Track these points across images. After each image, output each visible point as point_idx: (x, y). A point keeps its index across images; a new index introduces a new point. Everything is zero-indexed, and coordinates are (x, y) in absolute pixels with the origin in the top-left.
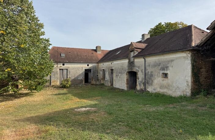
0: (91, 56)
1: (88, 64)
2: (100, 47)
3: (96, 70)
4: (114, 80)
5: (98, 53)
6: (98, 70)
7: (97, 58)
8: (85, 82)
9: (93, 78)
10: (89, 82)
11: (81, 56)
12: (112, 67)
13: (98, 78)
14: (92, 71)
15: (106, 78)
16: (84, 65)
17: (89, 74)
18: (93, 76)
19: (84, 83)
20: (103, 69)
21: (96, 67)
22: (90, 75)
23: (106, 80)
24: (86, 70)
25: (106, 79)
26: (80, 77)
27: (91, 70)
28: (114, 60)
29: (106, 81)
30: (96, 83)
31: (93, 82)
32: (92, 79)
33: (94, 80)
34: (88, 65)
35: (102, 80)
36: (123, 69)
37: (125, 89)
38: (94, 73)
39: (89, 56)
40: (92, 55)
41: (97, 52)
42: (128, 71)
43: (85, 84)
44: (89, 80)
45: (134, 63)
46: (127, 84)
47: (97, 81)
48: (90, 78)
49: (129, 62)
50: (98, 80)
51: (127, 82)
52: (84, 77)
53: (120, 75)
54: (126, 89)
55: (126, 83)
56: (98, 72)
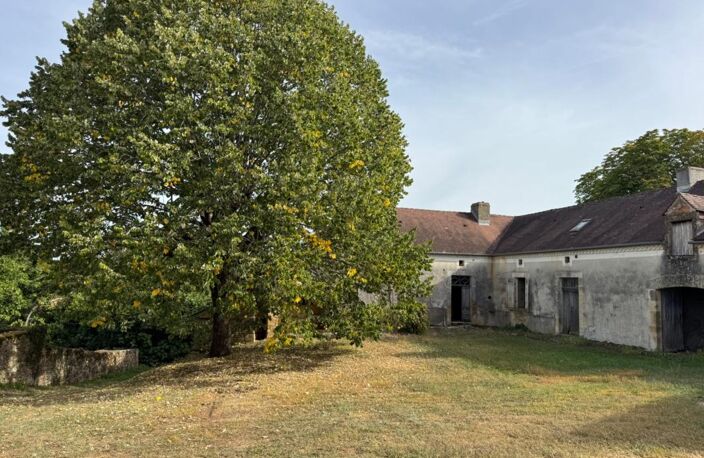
0: (464, 235)
1: (462, 259)
2: (487, 206)
3: (486, 280)
4: (585, 315)
5: (480, 224)
6: (491, 279)
7: (485, 239)
8: (453, 319)
9: (476, 304)
10: (464, 317)
11: (435, 234)
12: (569, 272)
13: (493, 305)
14: (473, 281)
15: (535, 307)
16: (449, 264)
17: (464, 291)
18: (477, 298)
19: (449, 320)
20: (522, 275)
21: (485, 269)
22: (469, 295)
23: (536, 313)
24: (455, 278)
25: (540, 309)
26: (438, 300)
27: (468, 277)
28: (580, 250)
29: (538, 316)
30: (486, 322)
31: (478, 319)
32: (475, 309)
33: (478, 312)
34: (461, 263)
35: (512, 314)
36: (631, 280)
37: (646, 346)
38: (479, 288)
39: (458, 234)
40: (465, 230)
41: (476, 221)
42: (661, 286)
43: (452, 325)
44: (464, 312)
45: (697, 261)
46: (658, 330)
47: (490, 316)
48: (467, 305)
49: (666, 257)
50: (493, 312)
51: (657, 322)
52: (449, 302)
53: (615, 298)
54: (653, 346)
55: (654, 325)
56: (491, 286)
